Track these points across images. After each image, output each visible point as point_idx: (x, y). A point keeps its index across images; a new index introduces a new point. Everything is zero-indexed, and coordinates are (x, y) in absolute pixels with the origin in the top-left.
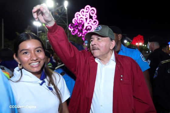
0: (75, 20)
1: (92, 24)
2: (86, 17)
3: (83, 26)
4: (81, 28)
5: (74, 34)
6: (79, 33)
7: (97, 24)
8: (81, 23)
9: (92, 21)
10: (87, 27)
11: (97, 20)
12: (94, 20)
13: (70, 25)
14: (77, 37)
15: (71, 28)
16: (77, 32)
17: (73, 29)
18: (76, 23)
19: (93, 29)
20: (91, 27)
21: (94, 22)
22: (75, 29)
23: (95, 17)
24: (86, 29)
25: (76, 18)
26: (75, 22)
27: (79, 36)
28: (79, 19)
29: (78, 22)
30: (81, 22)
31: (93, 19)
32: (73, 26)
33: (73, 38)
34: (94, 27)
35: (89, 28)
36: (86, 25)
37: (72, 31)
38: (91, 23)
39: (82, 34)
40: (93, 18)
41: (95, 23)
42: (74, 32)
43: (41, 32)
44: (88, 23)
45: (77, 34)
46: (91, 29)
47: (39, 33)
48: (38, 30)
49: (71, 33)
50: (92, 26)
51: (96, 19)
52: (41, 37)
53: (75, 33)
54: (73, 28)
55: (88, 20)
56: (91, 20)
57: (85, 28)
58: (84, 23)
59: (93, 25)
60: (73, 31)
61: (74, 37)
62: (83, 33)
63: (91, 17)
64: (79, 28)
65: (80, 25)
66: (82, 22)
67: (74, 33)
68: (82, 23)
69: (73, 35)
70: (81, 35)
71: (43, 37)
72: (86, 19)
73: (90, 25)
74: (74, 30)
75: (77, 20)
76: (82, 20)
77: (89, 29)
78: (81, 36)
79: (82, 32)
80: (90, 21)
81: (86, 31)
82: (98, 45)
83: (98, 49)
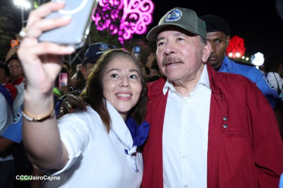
1: (140, 9)
3: (122, 12)
4: (117, 16)
5: (101, 29)
6: (111, 28)
7: (151, 11)
8: (117, 6)
9: (141, 4)
10: (129, 15)
11: (150, 2)
12: (146, 1)
14: (108, 37)
15: (96, 16)
16: (108, 25)
17: (99, 19)
19: (141, 19)
20: (138, 15)
21: (146, 5)
22: (104, 18)
24: (128, 19)
26: (105, 4)
27: (112, 34)
29: (110, 4)
33: (99, 37)
34: (143, 16)
35: (134, 18)
36: (127, 11)
37: (97, 23)
38: (138, 8)
39: (119, 30)
41: (147, 7)
42: (101, 23)
44: (132, 8)
45: (108, 30)
46: (138, 20)
49: (96, 26)
50: (141, 14)
53: (104, 27)
54: (100, 15)
55: (133, 1)
57: (125, 17)
58: (123, 7)
59: (142, 11)
60: (99, 22)
61: (101, 36)
62: (121, 28)
64: (113, 17)
65: (114, 11)
66: (120, 4)
67: (101, 27)
68: (120, 7)
69: (100, 32)
70: (115, 31)
73: (136, 10)
74: (103, 22)
77: (134, 20)
78: (117, 33)
79: (119, 26)
80: (136, 2)
81: (127, 23)
82: (179, 53)
83: (181, 62)
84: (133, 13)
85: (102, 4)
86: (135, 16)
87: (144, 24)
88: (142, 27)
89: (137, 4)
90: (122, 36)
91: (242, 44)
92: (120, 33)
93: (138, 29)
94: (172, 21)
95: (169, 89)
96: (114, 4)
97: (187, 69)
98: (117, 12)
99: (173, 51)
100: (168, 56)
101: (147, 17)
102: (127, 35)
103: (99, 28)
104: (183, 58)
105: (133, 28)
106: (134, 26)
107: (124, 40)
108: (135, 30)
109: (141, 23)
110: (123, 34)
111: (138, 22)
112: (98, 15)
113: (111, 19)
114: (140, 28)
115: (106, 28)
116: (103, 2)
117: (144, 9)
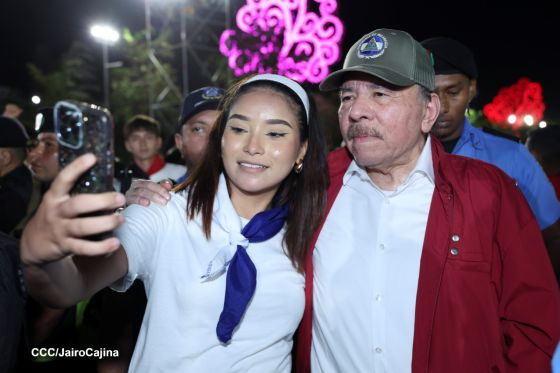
0: (249, 14)
1: (316, 34)
2: (293, 6)
3: (281, 39)
4: (271, 49)
5: (241, 73)
7: (338, 37)
8: (273, 29)
9: (319, 25)
10: (295, 45)
11: (336, 21)
12: (327, 18)
13: (226, 35)
15: (230, 48)
18: (254, 28)
19: (319, 53)
20: (312, 45)
21: (327, 26)
23: (329, 5)
24: (292, 54)
25: (251, 6)
26: (249, 26)
28: (262, 14)
29: (259, 27)
30: (272, 23)
31: (319, 15)
34: (323, 47)
35: (303, 52)
36: (291, 37)
37: (232, 61)
38: (313, 31)
40: (322, 9)
41: (330, 31)
43: (118, 64)
44: (302, 32)
46: (312, 54)
47: (110, 70)
48: (106, 58)
49: (233, 70)
50: (318, 44)
51: (334, 14)
52: (119, 86)
53: (247, 69)
54: (239, 47)
55: (302, 18)
56: (312, 16)
57: (285, 50)
58: (284, 29)
59: (320, 38)
60: (237, 61)
63: (313, 7)
66: (277, 24)
67: (241, 67)
68: (277, 31)
71: (124, 84)
72: (295, 13)
73: (309, 37)
75: (254, 13)
76: (274, 17)
77: (304, 57)
80: (310, 21)
81: (290, 61)
82: (376, 120)
83: (377, 136)
84: (302, 42)
85: (243, 27)
86: (307, 48)
87: (323, 64)
88: (320, 70)
89: (311, 25)
91: (538, 96)
93: (312, 71)
94: (367, 57)
96: (267, 26)
97: (388, 148)
98: (274, 39)
100: (356, 124)
101: (331, 49)
103: (238, 72)
104: (381, 130)
105: (302, 71)
106: (305, 68)
108: (307, 74)
109: (318, 60)
111: (312, 60)
113: (261, 54)
114: (316, 71)
116: (245, 22)
117: (324, 34)
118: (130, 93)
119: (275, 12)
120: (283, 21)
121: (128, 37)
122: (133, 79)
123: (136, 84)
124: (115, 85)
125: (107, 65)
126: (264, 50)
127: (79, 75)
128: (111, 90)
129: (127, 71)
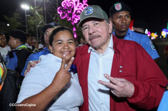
0: (64, 3)
1: (82, 8)
2: (76, 1)
3: (73, 9)
4: (70, 12)
6: (68, 18)
9: (83, 6)
10: (77, 11)
11: (87, 5)
12: (85, 4)
13: (59, 8)
14: (66, 22)
16: (66, 16)
17: (62, 13)
18: (66, 6)
20: (81, 11)
21: (85, 6)
22: (64, 13)
23: (85, 1)
24: (76, 13)
25: (65, 1)
27: (68, 20)
28: (68, 3)
29: (67, 6)
30: (70, 5)
31: (83, 3)
32: (62, 9)
33: (62, 22)
35: (79, 13)
36: (76, 9)
37: (61, 15)
38: (81, 7)
39: (71, 19)
40: (83, 1)
42: (63, 16)
43: (29, 15)
44: (78, 8)
47: (27, 17)
48: (26, 14)
49: (61, 17)
51: (86, 3)
52: (30, 21)
53: (64, 17)
55: (78, 4)
56: (81, 3)
57: (74, 12)
58: (74, 7)
59: (83, 9)
61: (63, 22)
62: (73, 18)
63: (81, 1)
65: (69, 9)
68: (72, 7)
71: (31, 21)
72: (76, 3)
73: (80, 9)
75: (66, 3)
76: (71, 4)
77: (79, 14)
78: (71, 20)
79: (71, 17)
80: (80, 5)
81: (75, 15)
84: (78, 10)
85: (63, 6)
86: (80, 12)
89: (80, 6)
90: (73, 22)
92: (72, 20)
95: (91, 50)
98: (71, 9)
99: (94, 31)
100: (92, 35)
102: (76, 21)
103: (62, 18)
104: (100, 34)
105: (78, 17)
107: (74, 23)
110: (73, 21)
112: (61, 11)
113: (68, 13)
115: (65, 18)
116: (64, 5)
117: (84, 8)
118: (32, 23)
119: (71, 2)
120: (73, 5)
121: (32, 8)
122: (34, 19)
123: (34, 21)
124: (28, 21)
125: (26, 16)
126: (69, 12)
127: (18, 18)
128: (27, 22)
129: (32, 17)
